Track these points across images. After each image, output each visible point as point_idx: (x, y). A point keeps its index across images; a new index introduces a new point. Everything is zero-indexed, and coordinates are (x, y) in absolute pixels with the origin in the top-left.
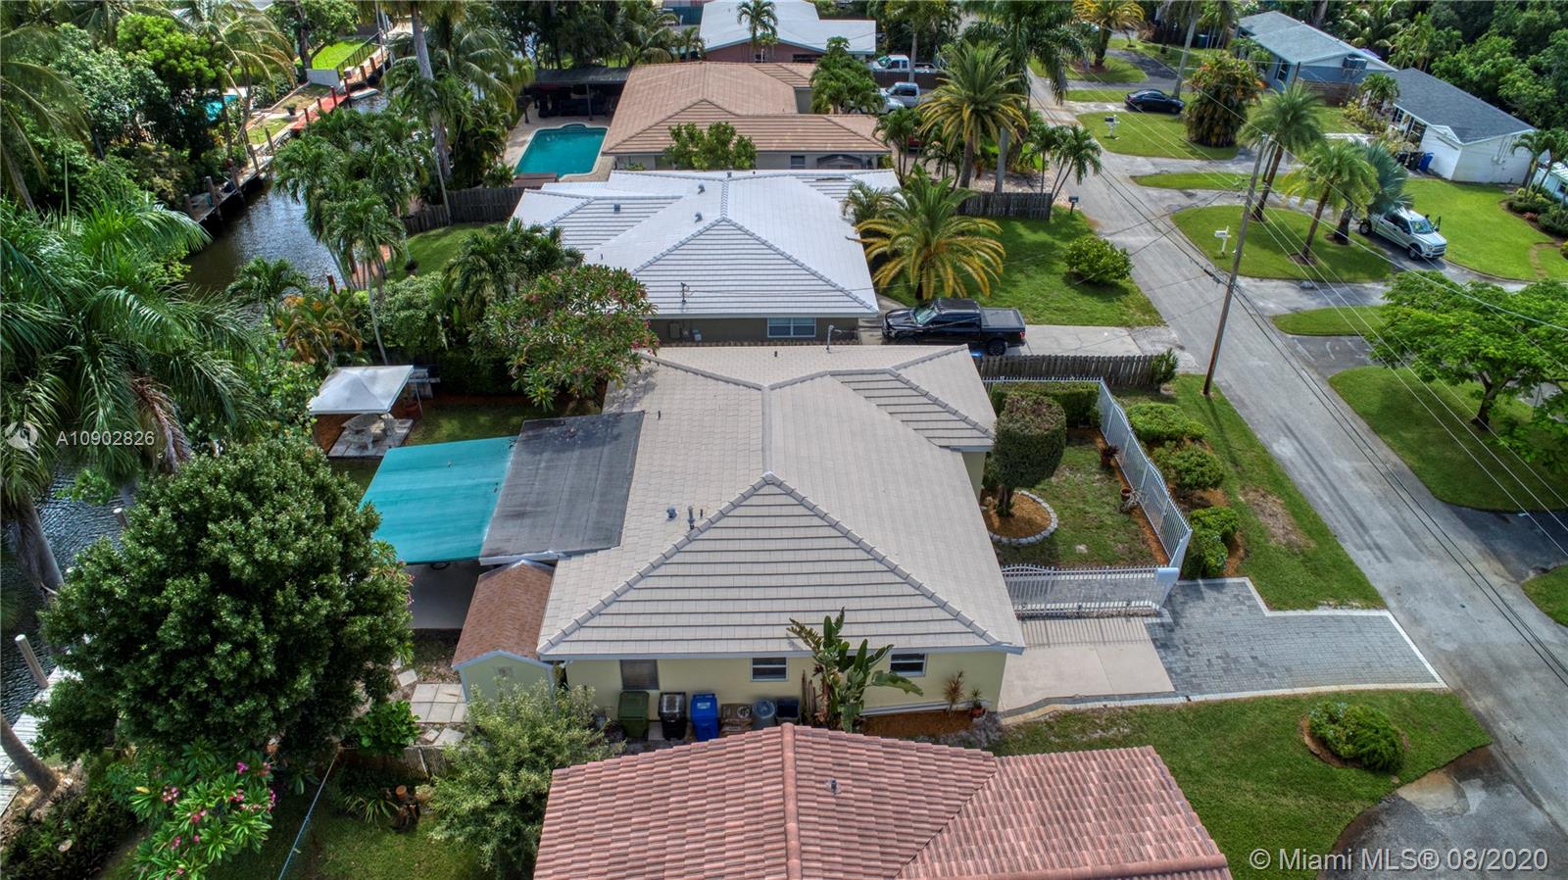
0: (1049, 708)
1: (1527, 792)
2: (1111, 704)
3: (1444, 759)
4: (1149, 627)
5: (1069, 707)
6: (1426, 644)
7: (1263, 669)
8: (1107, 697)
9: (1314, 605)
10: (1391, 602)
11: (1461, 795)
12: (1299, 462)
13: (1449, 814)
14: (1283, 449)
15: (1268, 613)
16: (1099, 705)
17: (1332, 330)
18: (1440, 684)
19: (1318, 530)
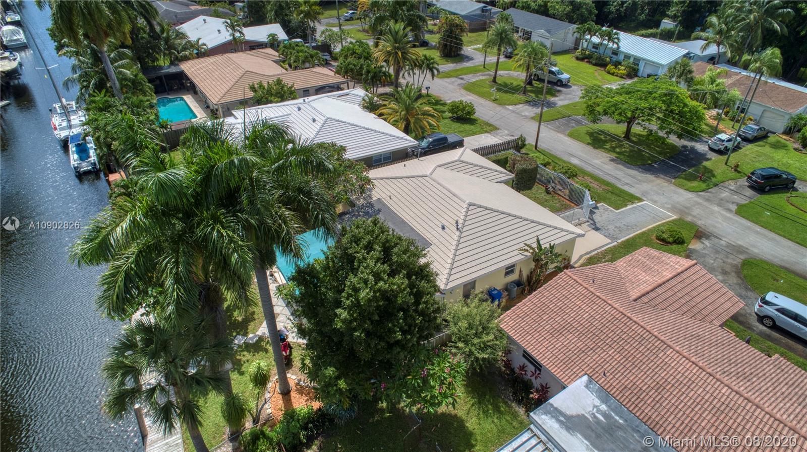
0: (584, 258)
1: (716, 237)
2: (599, 251)
3: (693, 235)
4: (588, 225)
5: (588, 256)
6: (662, 207)
7: (629, 227)
8: (596, 249)
9: (626, 206)
10: (643, 198)
11: (703, 243)
12: (583, 164)
13: (704, 248)
14: (575, 161)
15: (617, 211)
16: (596, 252)
17: (555, 118)
18: (675, 217)
19: (608, 184)
